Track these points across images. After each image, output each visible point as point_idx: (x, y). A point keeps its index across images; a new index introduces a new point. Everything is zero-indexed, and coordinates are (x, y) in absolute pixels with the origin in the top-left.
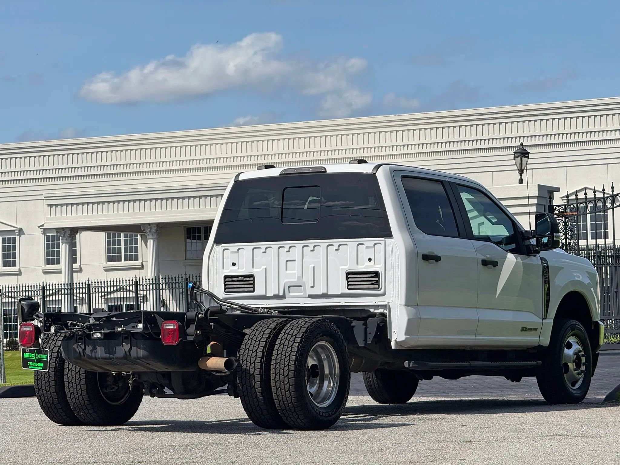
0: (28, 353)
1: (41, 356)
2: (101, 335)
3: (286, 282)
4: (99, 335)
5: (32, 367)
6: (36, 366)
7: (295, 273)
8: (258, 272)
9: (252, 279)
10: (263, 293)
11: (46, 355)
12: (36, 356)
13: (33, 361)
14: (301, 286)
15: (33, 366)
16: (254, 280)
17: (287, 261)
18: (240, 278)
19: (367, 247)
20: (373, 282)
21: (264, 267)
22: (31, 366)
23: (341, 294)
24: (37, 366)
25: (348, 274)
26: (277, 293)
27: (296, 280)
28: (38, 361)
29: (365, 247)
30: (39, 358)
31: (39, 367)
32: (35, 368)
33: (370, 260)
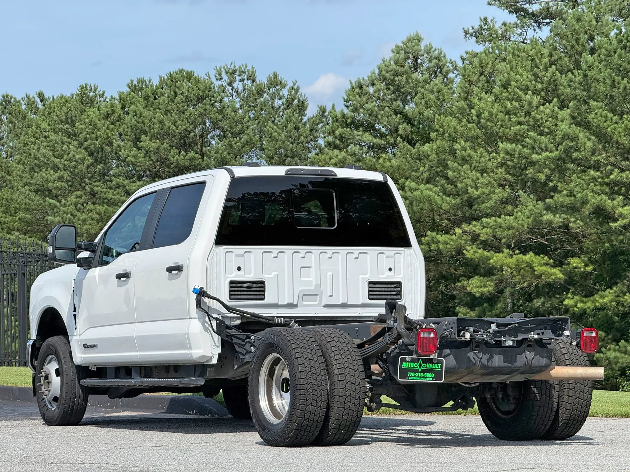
0: (407, 362)
1: (430, 366)
2: (513, 343)
3: (302, 290)
4: (511, 343)
5: (414, 378)
6: (420, 377)
7: (312, 281)
8: (268, 277)
9: (263, 285)
10: (275, 301)
11: (439, 365)
12: (420, 366)
13: (416, 371)
14: (317, 295)
15: (415, 376)
16: (264, 287)
17: (302, 267)
18: (248, 284)
19: (387, 257)
20: (394, 293)
21: (276, 273)
22: (412, 376)
23: (362, 304)
24: (423, 377)
25: (370, 283)
26: (291, 301)
27: (313, 288)
28: (424, 372)
29: (385, 256)
30: (427, 367)
31: (426, 378)
32: (419, 378)
33: (390, 270)
